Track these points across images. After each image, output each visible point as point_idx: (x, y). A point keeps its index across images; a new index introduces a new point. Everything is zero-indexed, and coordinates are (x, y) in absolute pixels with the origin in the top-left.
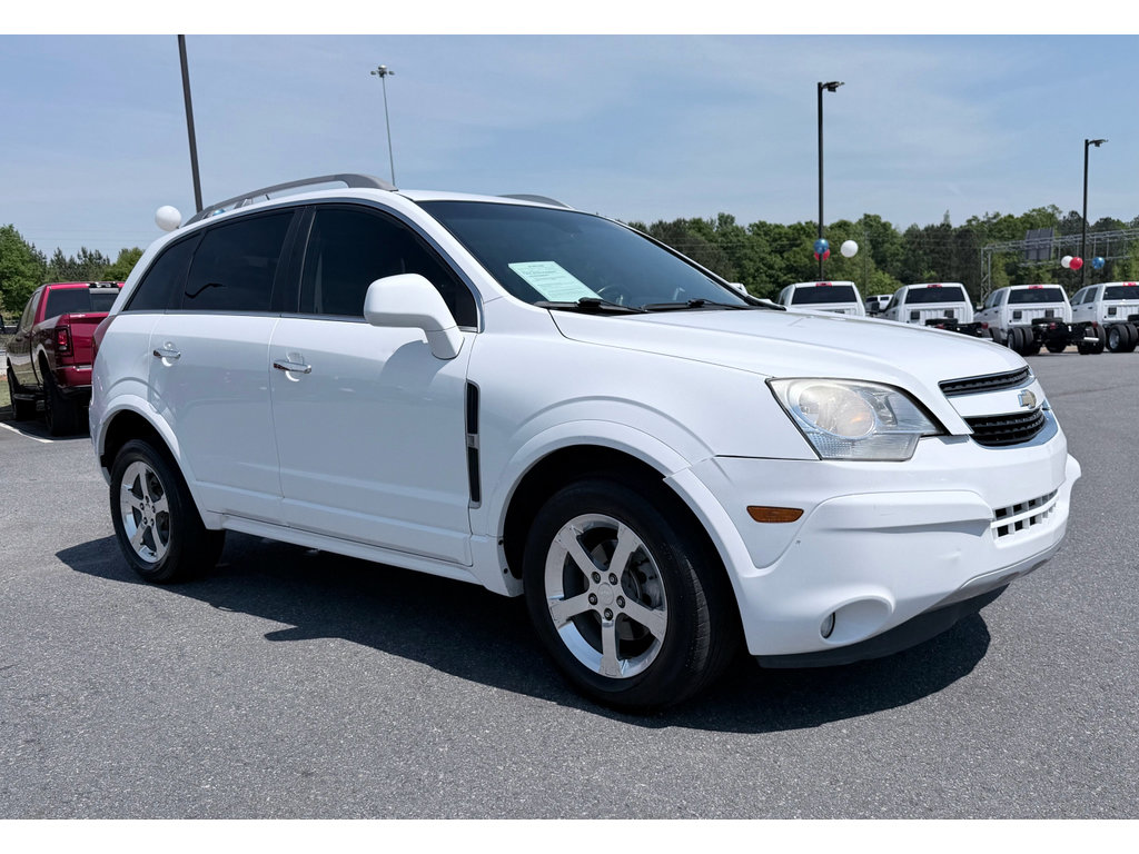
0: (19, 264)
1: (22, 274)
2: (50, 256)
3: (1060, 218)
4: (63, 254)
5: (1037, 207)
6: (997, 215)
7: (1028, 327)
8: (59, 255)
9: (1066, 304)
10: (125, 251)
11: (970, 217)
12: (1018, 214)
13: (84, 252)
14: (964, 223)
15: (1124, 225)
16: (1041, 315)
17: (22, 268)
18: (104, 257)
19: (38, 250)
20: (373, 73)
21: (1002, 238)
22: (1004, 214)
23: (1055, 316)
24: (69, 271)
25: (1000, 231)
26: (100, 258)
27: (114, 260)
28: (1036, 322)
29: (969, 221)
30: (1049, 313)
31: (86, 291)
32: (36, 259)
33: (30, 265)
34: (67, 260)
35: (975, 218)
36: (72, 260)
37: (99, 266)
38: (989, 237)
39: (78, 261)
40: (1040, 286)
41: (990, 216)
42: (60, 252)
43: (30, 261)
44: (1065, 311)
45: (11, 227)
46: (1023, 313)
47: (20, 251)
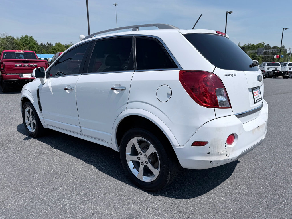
2: (40, 43)
3: (265, 45)
4: (43, 43)
5: (260, 43)
6: (250, 44)
7: (271, 71)
8: (42, 43)
9: (280, 67)
10: (56, 43)
11: (245, 44)
12: (255, 44)
13: (48, 43)
14: (243, 46)
15: (279, 48)
16: (274, 69)
17: (34, 46)
18: (52, 44)
19: (37, 42)
20: (113, 5)
21: (251, 49)
22: (252, 44)
23: (277, 69)
24: (44, 47)
25: (251, 48)
26: (51, 44)
27: (54, 45)
28: (273, 70)
29: (244, 45)
30: (276, 68)
32: (37, 44)
34: (44, 45)
35: (246, 45)
36: (45, 45)
37: (51, 46)
38: (248, 49)
39: (46, 45)
40: (274, 62)
41: (249, 44)
43: (36, 45)
44: (280, 68)
45: (32, 36)
46: (270, 68)
47: (34, 42)
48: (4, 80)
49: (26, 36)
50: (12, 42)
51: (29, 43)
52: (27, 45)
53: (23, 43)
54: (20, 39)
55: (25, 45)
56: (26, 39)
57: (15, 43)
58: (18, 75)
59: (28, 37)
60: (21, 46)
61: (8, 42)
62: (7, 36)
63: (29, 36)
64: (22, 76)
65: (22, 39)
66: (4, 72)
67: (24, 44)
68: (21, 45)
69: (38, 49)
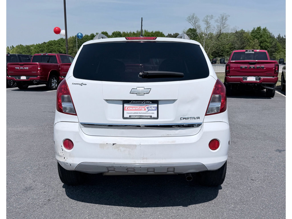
0: (266, 39)
1: (267, 42)
17: (267, 40)
19: (273, 34)
31: (244, 52)
32: (272, 37)
33: (269, 39)
34: (281, 37)
36: (282, 37)
42: (280, 35)
43: (270, 38)
45: (266, 28)
47: (267, 35)
48: (227, 83)
49: (259, 28)
50: (241, 37)
51: (261, 37)
52: (258, 39)
53: (254, 37)
54: (251, 33)
55: (256, 39)
56: (258, 31)
57: (244, 37)
58: (242, 77)
59: (260, 29)
60: (250, 41)
61: (237, 37)
62: (238, 31)
63: (262, 28)
64: (246, 79)
65: (253, 32)
66: (228, 74)
67: (254, 39)
68: (251, 39)
69: (271, 43)
